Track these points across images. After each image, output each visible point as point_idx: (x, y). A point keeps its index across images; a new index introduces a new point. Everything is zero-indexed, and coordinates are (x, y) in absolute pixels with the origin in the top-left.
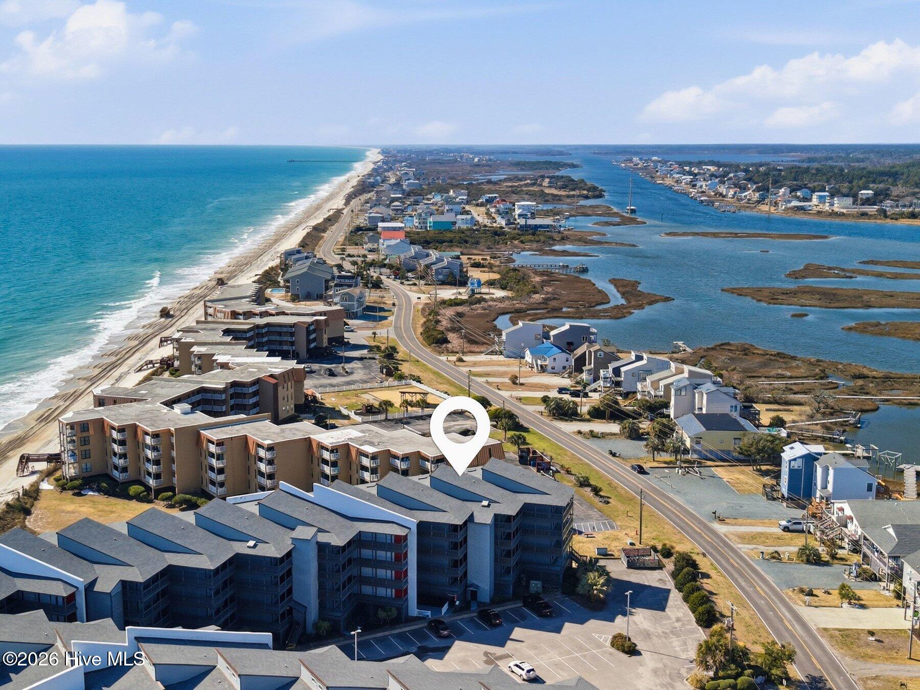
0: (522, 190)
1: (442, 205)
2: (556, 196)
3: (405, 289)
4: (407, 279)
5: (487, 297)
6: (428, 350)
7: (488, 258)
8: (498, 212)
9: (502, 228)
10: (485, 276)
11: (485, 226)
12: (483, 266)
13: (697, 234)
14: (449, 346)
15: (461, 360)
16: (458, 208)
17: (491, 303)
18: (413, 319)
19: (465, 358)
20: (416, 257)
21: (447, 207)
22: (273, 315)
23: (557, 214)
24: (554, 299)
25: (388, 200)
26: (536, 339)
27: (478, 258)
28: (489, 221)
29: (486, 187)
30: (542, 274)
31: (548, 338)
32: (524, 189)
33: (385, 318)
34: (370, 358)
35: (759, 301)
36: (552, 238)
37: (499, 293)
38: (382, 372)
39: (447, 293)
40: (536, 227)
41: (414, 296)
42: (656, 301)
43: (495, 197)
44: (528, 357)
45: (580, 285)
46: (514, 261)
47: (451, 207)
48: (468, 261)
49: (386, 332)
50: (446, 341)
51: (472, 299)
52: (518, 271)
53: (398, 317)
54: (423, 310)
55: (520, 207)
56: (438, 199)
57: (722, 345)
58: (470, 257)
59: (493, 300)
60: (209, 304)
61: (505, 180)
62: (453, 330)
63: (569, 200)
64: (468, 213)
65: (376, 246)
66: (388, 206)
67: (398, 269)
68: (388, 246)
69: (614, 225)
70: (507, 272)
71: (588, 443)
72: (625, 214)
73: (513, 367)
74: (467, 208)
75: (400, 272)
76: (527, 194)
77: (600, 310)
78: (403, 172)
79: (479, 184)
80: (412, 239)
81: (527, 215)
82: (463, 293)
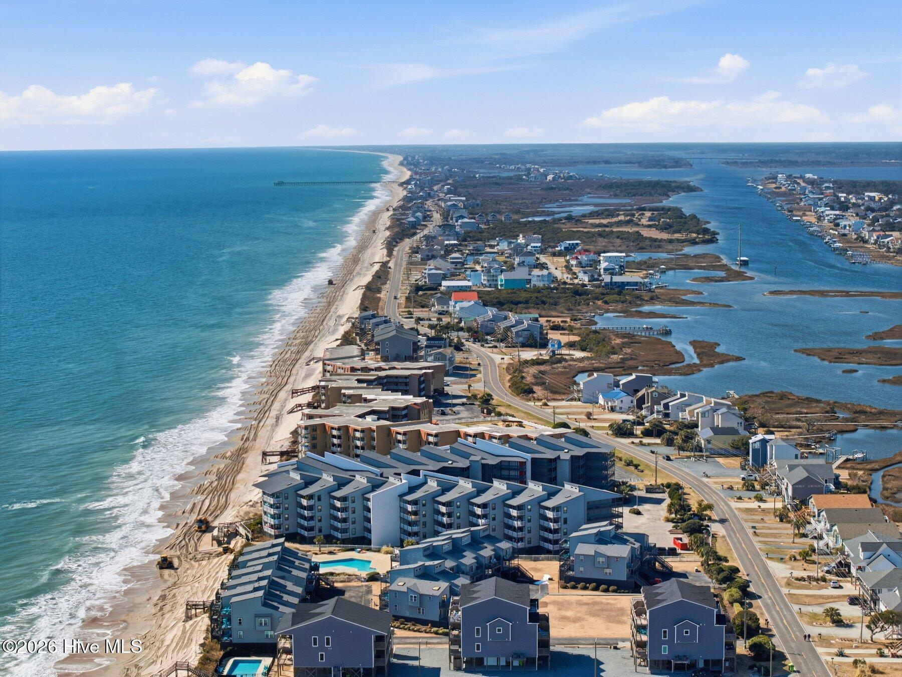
0: (612, 232)
1: (510, 256)
2: (655, 240)
3: (486, 351)
4: (486, 341)
5: (567, 357)
6: (517, 398)
7: (568, 320)
8: (580, 264)
9: (584, 285)
10: (564, 339)
11: (565, 283)
12: (563, 329)
13: (804, 292)
14: (535, 395)
15: (545, 405)
16: (531, 260)
17: (571, 363)
18: (500, 376)
19: (549, 404)
20: (495, 319)
21: (517, 260)
22: (386, 370)
23: (652, 267)
24: (632, 359)
25: (441, 249)
26: (608, 387)
27: (558, 320)
28: (570, 276)
29: (566, 227)
30: (623, 336)
31: (617, 386)
32: (615, 230)
33: (474, 376)
34: (470, 404)
35: (824, 360)
36: (639, 297)
37: (579, 354)
38: (483, 412)
39: (529, 354)
40: (623, 285)
41: (497, 358)
42: (728, 361)
43: (577, 244)
44: (601, 401)
45: (659, 346)
46: (596, 323)
47: (522, 259)
48: (547, 324)
49: (479, 387)
50: (531, 391)
51: (553, 358)
52: (599, 333)
53: (486, 374)
54: (508, 369)
55: (608, 259)
56: (504, 246)
57: (766, 393)
58: (549, 319)
59: (573, 360)
60: (327, 362)
61: (592, 215)
62: (537, 384)
63: (670, 247)
64: (543, 266)
65: (445, 309)
66: (444, 257)
67: (476, 332)
68: (462, 309)
69: (716, 281)
70: (588, 335)
71: (638, 448)
72: (733, 267)
73: (589, 408)
74: (543, 259)
75: (478, 335)
76: (618, 237)
77: (673, 368)
78: (449, 203)
79: (555, 221)
80: (486, 300)
81: (614, 269)
82: (544, 354)
